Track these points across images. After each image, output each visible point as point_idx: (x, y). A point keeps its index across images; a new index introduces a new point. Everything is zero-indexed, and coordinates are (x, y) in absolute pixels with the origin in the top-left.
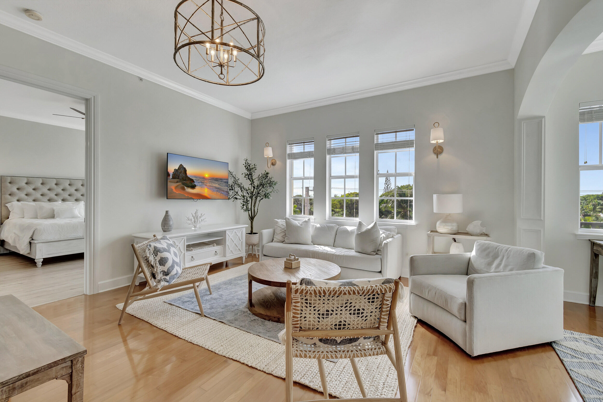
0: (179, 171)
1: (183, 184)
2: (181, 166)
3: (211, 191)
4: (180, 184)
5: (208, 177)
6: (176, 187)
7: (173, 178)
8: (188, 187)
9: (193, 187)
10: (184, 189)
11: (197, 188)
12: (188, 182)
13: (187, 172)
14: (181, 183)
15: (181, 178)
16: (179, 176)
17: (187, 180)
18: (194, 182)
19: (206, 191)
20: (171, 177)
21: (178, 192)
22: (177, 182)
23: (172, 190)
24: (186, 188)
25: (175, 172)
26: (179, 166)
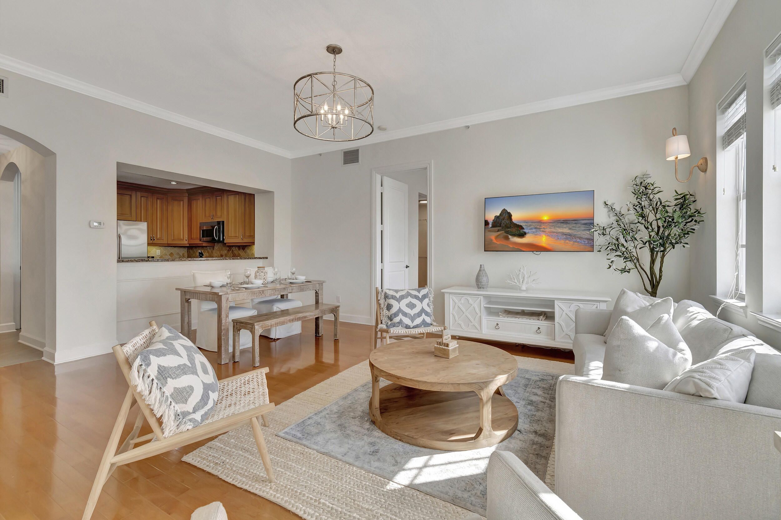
0: (502, 218)
1: (507, 232)
2: (504, 211)
3: (552, 239)
4: (502, 233)
5: (548, 220)
6: (497, 237)
7: (493, 226)
8: (514, 235)
9: (522, 235)
10: (507, 238)
11: (527, 236)
12: (514, 230)
13: (513, 217)
14: (504, 231)
15: (504, 225)
16: (501, 224)
17: (512, 227)
18: (523, 229)
19: (543, 240)
20: (490, 226)
21: (500, 243)
22: (498, 231)
23: (492, 240)
24: (510, 237)
25: (495, 220)
26: (502, 212)
